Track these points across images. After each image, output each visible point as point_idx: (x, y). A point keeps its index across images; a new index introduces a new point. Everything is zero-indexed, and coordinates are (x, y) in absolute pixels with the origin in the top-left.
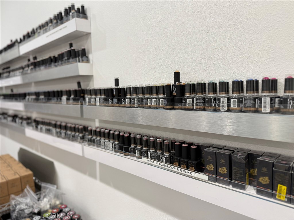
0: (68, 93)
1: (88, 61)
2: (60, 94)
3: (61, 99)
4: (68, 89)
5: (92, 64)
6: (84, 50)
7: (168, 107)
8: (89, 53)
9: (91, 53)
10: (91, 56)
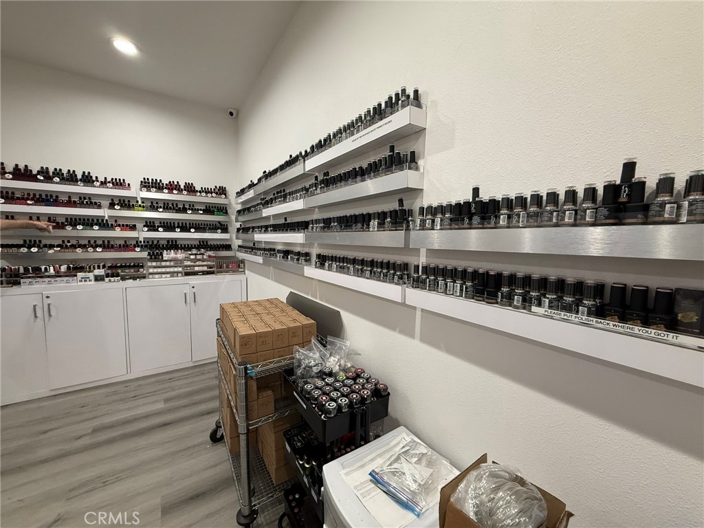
0: (382, 216)
1: (417, 169)
2: (367, 218)
3: (368, 225)
4: (380, 211)
5: (423, 174)
6: (413, 153)
7: (608, 221)
8: (419, 158)
9: (424, 157)
10: (421, 163)
